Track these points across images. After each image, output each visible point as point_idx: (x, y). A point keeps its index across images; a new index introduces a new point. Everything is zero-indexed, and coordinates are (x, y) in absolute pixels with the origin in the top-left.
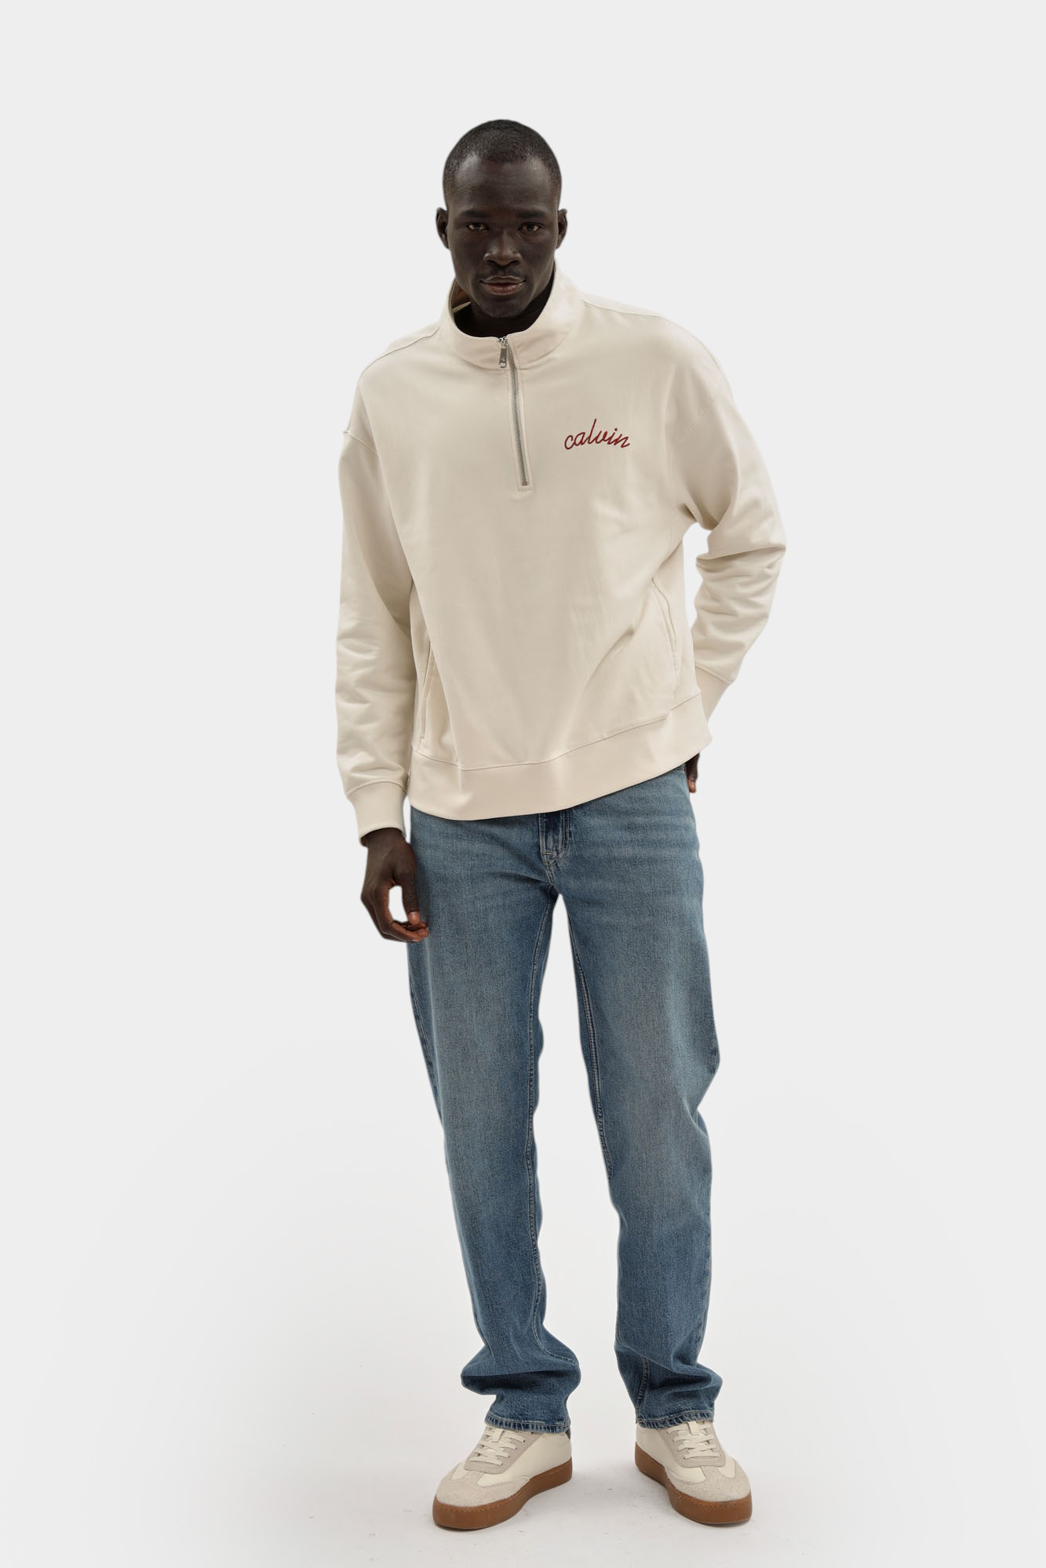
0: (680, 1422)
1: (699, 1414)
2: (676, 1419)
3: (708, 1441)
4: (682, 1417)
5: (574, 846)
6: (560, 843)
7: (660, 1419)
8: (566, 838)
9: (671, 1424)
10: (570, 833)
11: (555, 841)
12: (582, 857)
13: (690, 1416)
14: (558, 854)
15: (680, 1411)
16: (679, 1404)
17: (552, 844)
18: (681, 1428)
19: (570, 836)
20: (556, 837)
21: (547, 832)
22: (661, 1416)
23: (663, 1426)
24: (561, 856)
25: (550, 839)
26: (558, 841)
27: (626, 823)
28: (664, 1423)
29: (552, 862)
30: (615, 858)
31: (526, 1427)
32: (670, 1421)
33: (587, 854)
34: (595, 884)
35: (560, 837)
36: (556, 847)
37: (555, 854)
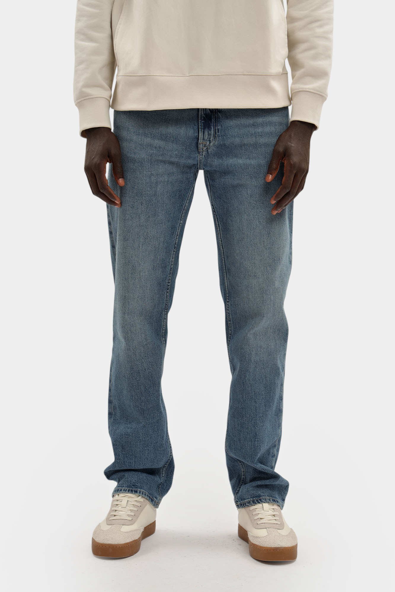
0: (259, 503)
1: (271, 500)
2: (257, 500)
3: (274, 515)
4: (260, 500)
5: (220, 138)
6: (212, 135)
7: (247, 500)
8: (216, 133)
9: (254, 503)
10: (218, 130)
11: (209, 135)
12: (224, 145)
13: (265, 500)
14: (210, 143)
15: (260, 496)
16: (260, 492)
17: (207, 136)
18: (259, 506)
19: (218, 132)
20: (210, 132)
21: (204, 129)
22: (248, 499)
23: (248, 505)
24: (211, 144)
25: (206, 133)
26: (211, 135)
27: (251, 122)
28: (249, 502)
29: (205, 148)
30: (244, 145)
31: (136, 492)
32: (253, 501)
33: (228, 142)
34: (231, 160)
35: (212, 132)
36: (210, 138)
37: (208, 143)
